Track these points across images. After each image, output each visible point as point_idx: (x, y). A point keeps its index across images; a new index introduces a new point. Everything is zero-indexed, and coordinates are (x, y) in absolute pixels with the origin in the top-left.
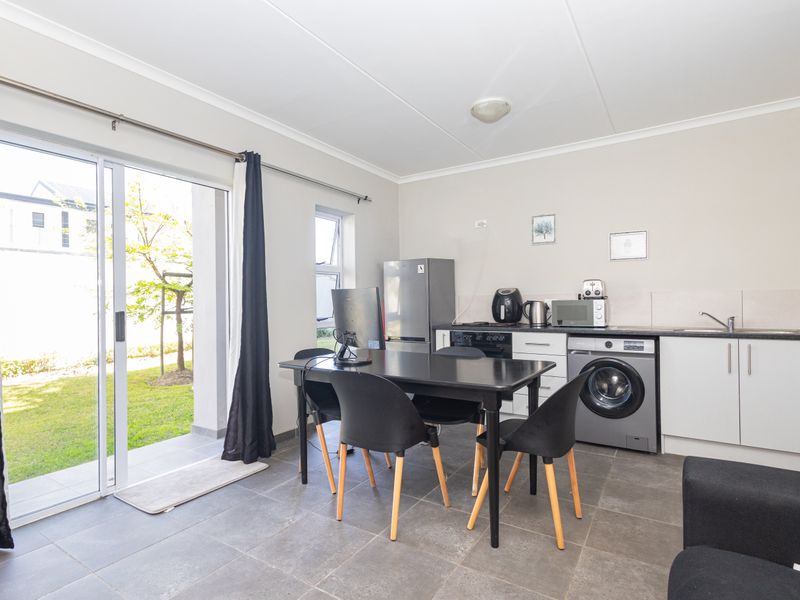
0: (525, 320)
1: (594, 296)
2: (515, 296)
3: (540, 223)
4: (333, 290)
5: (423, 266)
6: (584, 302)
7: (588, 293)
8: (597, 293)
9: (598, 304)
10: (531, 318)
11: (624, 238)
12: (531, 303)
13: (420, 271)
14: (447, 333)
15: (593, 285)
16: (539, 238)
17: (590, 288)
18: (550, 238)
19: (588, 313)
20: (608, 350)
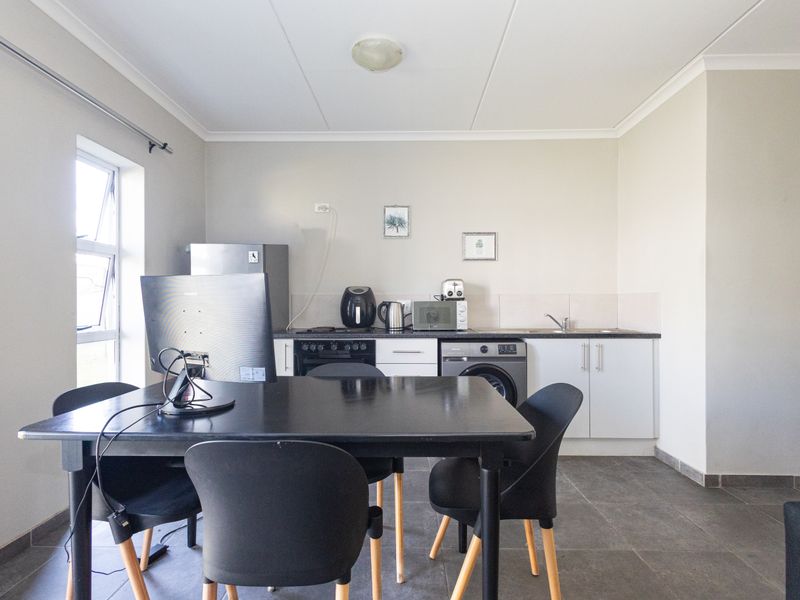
0: (378, 324)
1: (456, 296)
2: (368, 296)
3: (393, 214)
4: (142, 278)
5: (256, 254)
6: (446, 304)
7: (450, 293)
8: (459, 293)
9: (461, 306)
10: (387, 322)
11: (476, 239)
12: (387, 305)
13: (252, 260)
14: (290, 342)
15: (455, 285)
16: (391, 232)
17: (452, 288)
18: (403, 232)
19: (451, 315)
20: (484, 355)
